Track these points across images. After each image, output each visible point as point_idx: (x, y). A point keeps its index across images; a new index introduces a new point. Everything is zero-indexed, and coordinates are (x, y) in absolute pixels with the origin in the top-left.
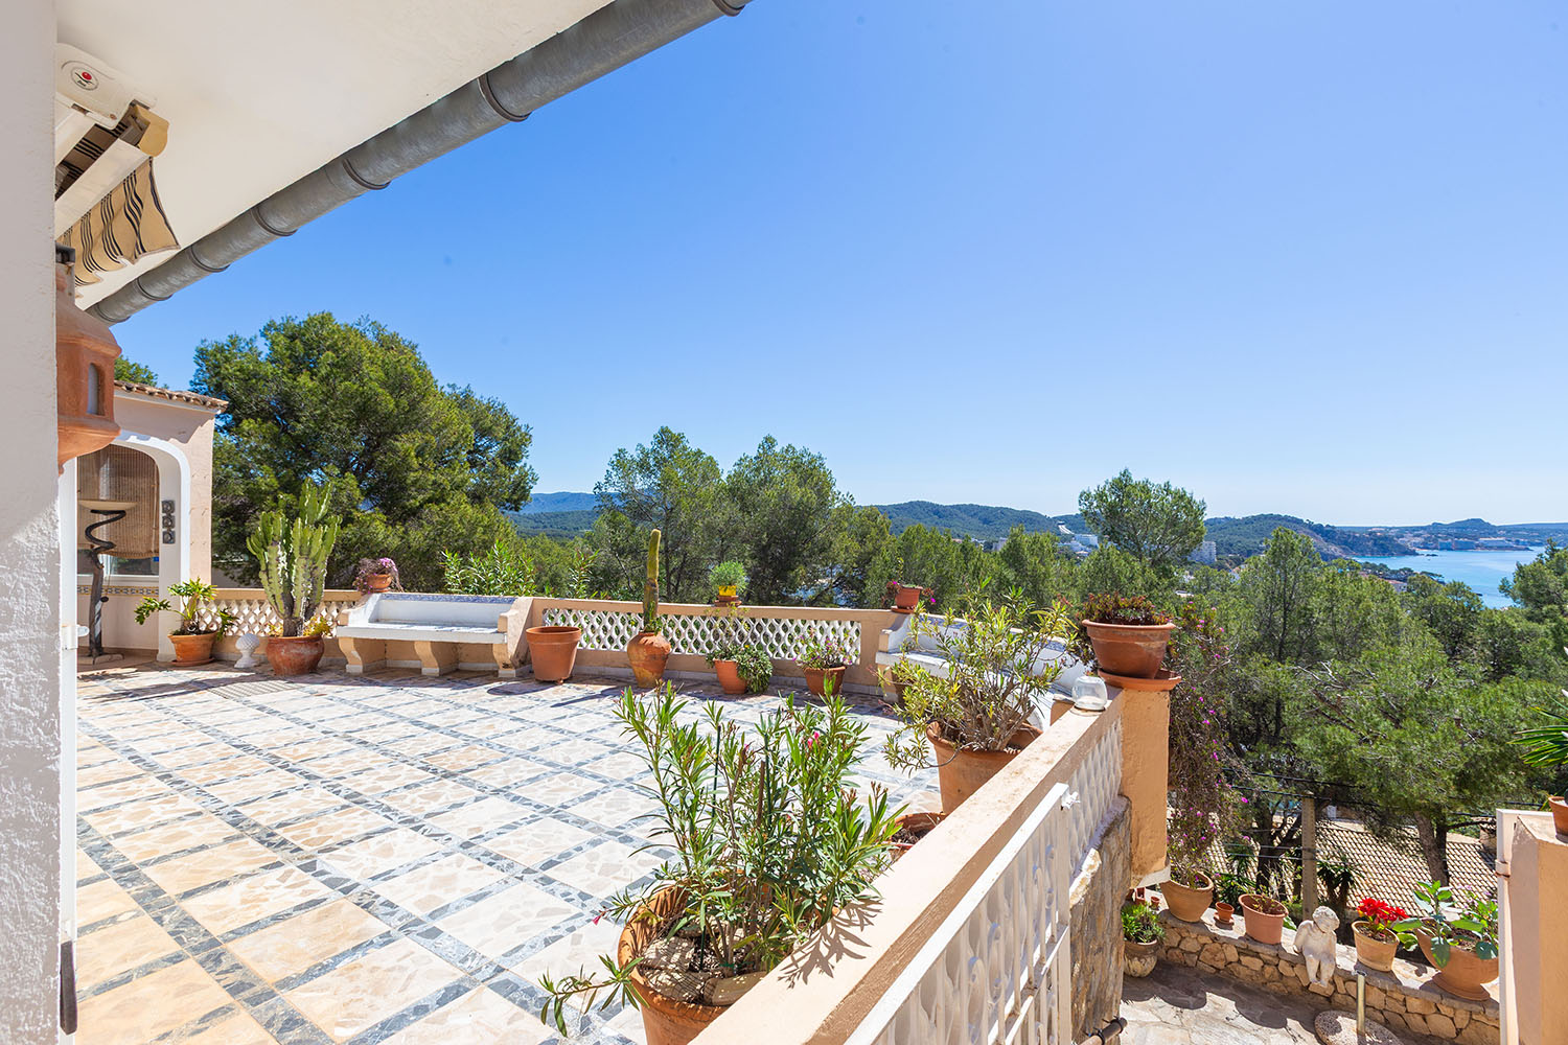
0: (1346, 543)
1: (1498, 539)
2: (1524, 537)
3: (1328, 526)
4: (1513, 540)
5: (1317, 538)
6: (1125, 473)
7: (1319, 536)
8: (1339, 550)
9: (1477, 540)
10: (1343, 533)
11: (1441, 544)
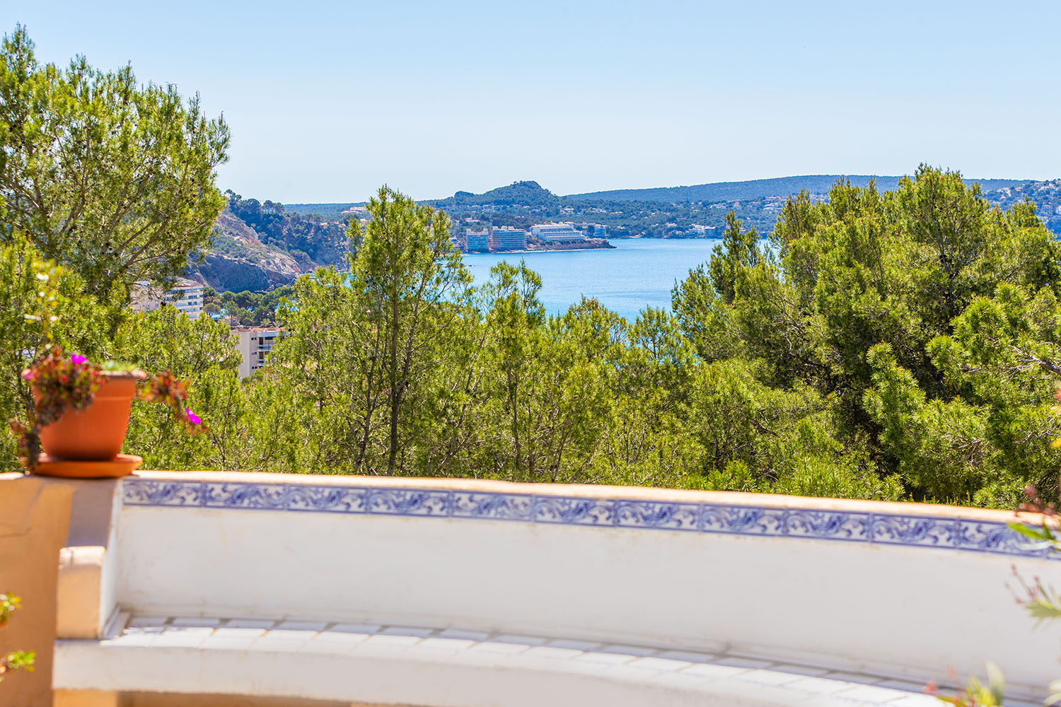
0: (301, 244)
1: (561, 225)
2: (602, 219)
3: (269, 204)
4: (585, 225)
5: (246, 236)
6: (18, 43)
7: (251, 231)
8: (290, 261)
9: (527, 227)
10: (296, 220)
11: (472, 239)
